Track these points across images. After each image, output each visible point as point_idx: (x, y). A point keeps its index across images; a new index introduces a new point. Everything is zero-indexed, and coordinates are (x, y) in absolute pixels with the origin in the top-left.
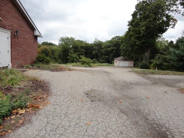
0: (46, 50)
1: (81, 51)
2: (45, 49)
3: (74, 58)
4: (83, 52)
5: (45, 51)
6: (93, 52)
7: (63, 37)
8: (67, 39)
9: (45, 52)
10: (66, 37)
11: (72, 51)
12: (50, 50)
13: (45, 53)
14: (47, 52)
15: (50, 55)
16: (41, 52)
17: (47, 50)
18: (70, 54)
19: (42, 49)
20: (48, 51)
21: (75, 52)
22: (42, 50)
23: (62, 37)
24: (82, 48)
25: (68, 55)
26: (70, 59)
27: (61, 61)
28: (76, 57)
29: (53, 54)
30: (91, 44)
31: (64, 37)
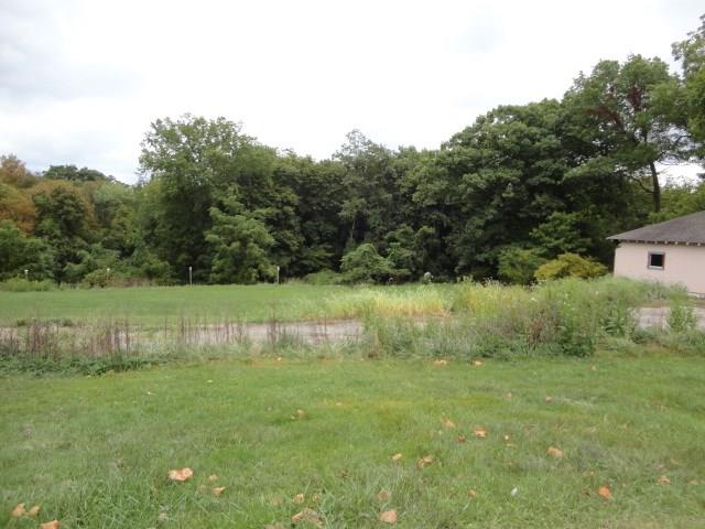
0: (61, 202)
1: (279, 197)
2: (58, 192)
3: (244, 241)
4: (289, 203)
5: (58, 208)
6: (340, 210)
7: (168, 120)
8: (194, 130)
9: (61, 211)
10: (188, 115)
11: (231, 199)
12: (84, 202)
13: (57, 217)
14: (68, 212)
15: (86, 227)
16: (35, 212)
17: (73, 199)
18: (221, 216)
19: (42, 194)
20: (77, 207)
21: (250, 203)
22: (40, 199)
23: (159, 122)
24: (284, 183)
25: (208, 221)
26: (224, 246)
27: (163, 259)
28: (260, 234)
29: (107, 225)
30: (327, 164)
31: (174, 121)
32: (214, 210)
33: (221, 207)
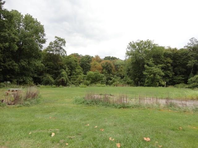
0: (107, 65)
1: (165, 61)
2: (107, 63)
3: (155, 74)
4: (169, 63)
5: (107, 67)
6: (187, 64)
7: (133, 42)
9: (107, 68)
11: (150, 62)
12: (112, 65)
13: (106, 69)
14: (109, 68)
15: (113, 71)
16: (102, 68)
17: (110, 64)
18: (148, 67)
19: (103, 64)
20: (111, 66)
21: (156, 63)
22: (103, 65)
23: (131, 43)
24: (167, 57)
25: (144, 69)
26: (148, 76)
27: (131, 79)
28: (160, 72)
29: (117, 71)
30: (182, 50)
31: (135, 42)
32: (146, 66)
33: (148, 65)
